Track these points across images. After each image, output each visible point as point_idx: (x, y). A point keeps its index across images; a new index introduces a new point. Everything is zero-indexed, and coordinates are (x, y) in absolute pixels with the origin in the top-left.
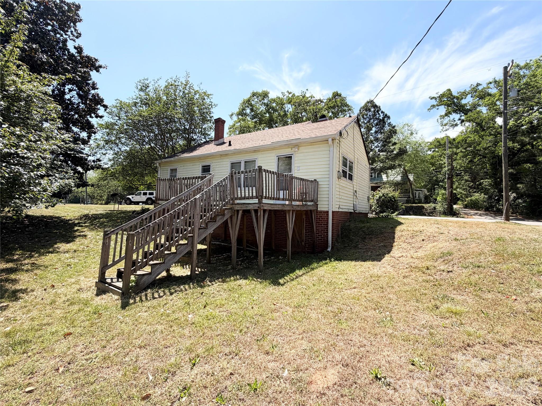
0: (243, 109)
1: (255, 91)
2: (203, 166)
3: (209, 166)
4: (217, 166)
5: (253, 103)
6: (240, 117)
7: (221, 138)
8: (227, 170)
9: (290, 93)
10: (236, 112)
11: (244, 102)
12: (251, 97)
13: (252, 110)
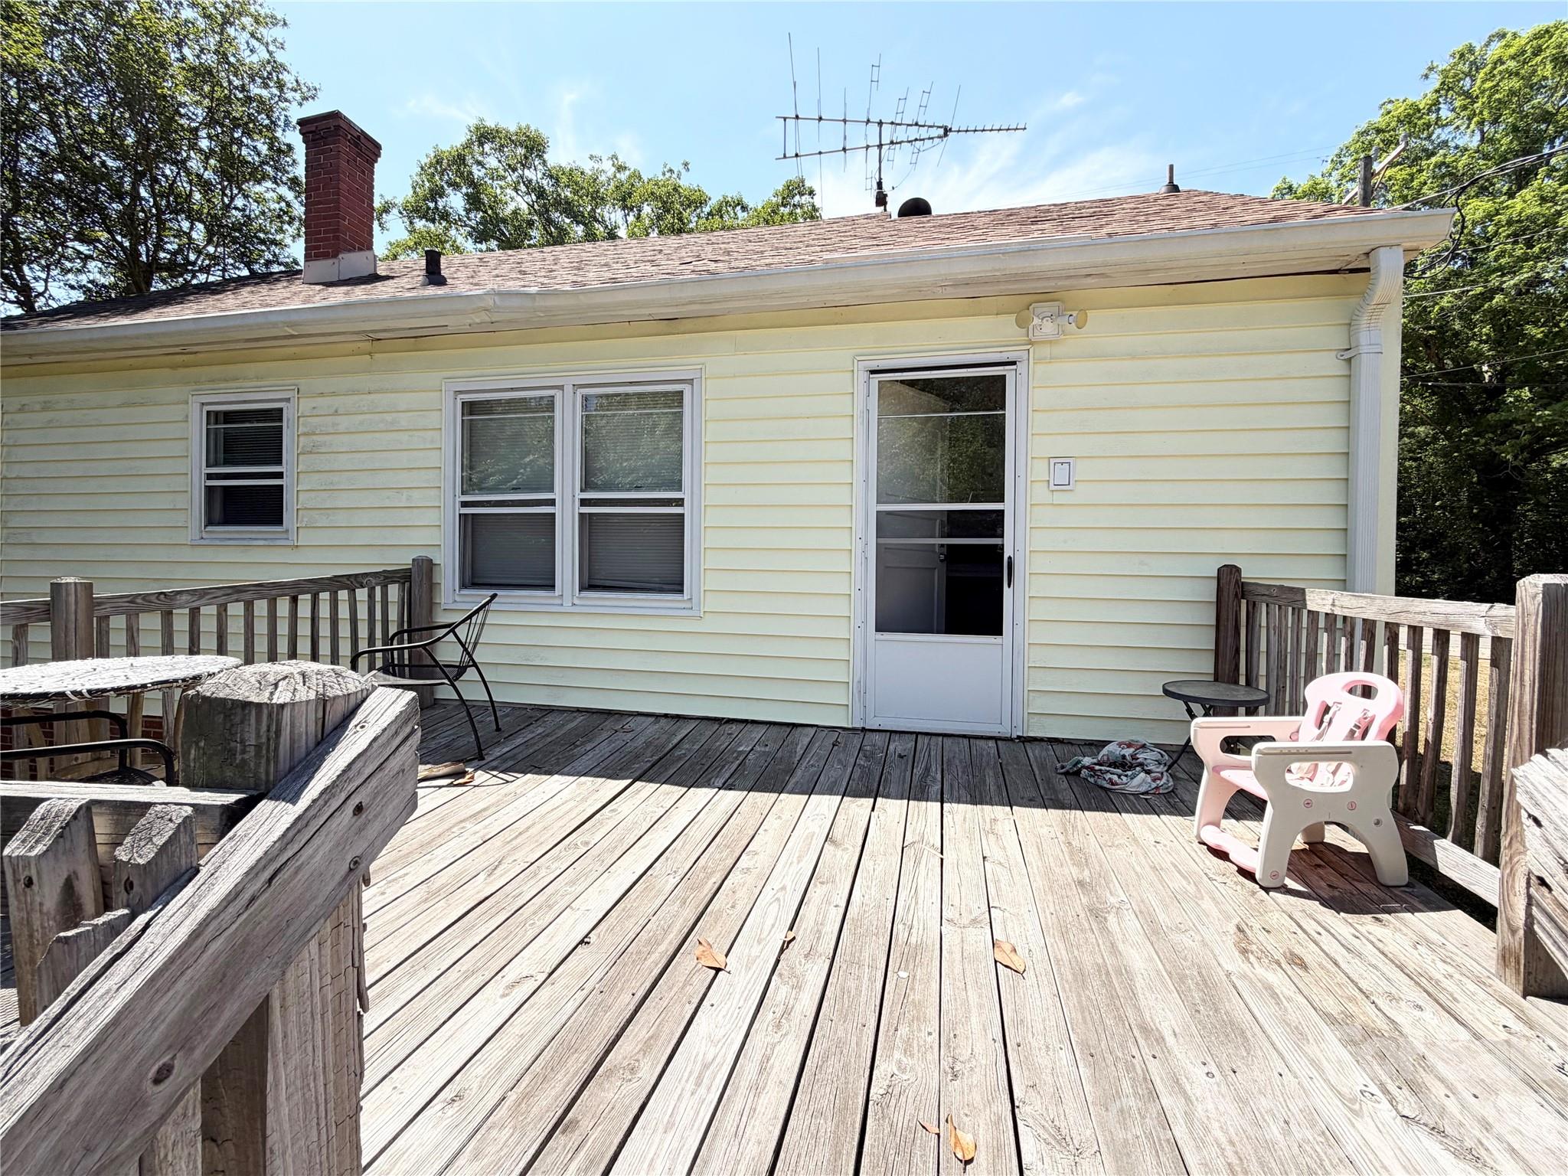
0: (436, 193)
1: (490, 123)
2: (214, 417)
3: (277, 415)
4: (344, 422)
5: (477, 172)
6: (420, 224)
7: (352, 249)
8: (433, 458)
9: (621, 168)
10: (400, 201)
11: (439, 162)
12: (468, 145)
13: (474, 201)
